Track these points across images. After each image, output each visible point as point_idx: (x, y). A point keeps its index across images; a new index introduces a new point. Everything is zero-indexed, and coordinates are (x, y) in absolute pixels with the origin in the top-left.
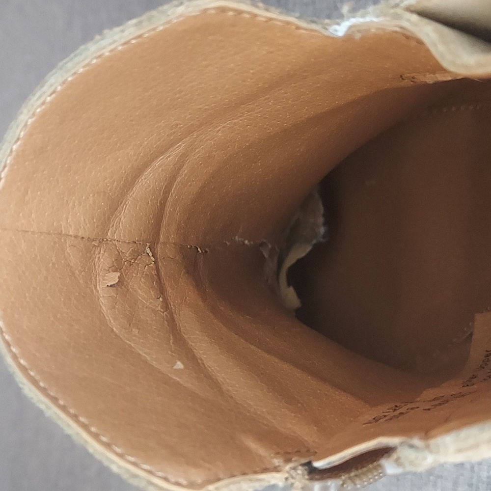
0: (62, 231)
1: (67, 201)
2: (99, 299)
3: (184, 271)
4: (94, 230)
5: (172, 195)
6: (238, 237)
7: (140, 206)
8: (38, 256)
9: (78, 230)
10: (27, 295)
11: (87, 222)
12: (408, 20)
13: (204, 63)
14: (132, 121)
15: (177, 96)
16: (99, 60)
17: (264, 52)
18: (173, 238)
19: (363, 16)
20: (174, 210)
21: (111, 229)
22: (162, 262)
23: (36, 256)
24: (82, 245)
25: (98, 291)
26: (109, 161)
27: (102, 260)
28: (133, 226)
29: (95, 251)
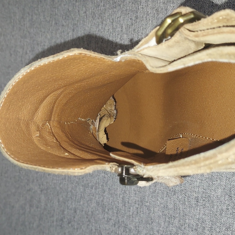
0: (19, 118)
1: (22, 108)
2: (34, 140)
3: (61, 130)
4: (30, 118)
5: (56, 104)
6: (80, 118)
7: (45, 109)
8: (13, 127)
9: (25, 118)
10: (11, 140)
11: (28, 115)
12: (139, 56)
13: (73, 68)
14: (46, 83)
15: (63, 76)
16: (39, 66)
17: (93, 65)
18: (57, 119)
19: (124, 55)
20: (57, 109)
21: (35, 117)
22: (53, 128)
23: (12, 127)
24: (26, 123)
25: (33, 138)
26: (36, 94)
27: (33, 128)
28: (43, 116)
29: (30, 124)
